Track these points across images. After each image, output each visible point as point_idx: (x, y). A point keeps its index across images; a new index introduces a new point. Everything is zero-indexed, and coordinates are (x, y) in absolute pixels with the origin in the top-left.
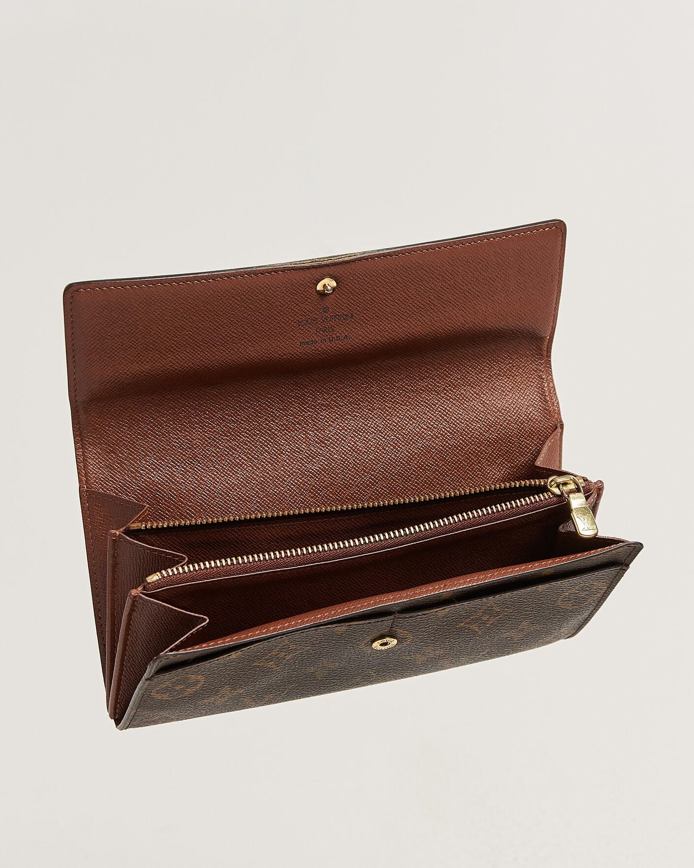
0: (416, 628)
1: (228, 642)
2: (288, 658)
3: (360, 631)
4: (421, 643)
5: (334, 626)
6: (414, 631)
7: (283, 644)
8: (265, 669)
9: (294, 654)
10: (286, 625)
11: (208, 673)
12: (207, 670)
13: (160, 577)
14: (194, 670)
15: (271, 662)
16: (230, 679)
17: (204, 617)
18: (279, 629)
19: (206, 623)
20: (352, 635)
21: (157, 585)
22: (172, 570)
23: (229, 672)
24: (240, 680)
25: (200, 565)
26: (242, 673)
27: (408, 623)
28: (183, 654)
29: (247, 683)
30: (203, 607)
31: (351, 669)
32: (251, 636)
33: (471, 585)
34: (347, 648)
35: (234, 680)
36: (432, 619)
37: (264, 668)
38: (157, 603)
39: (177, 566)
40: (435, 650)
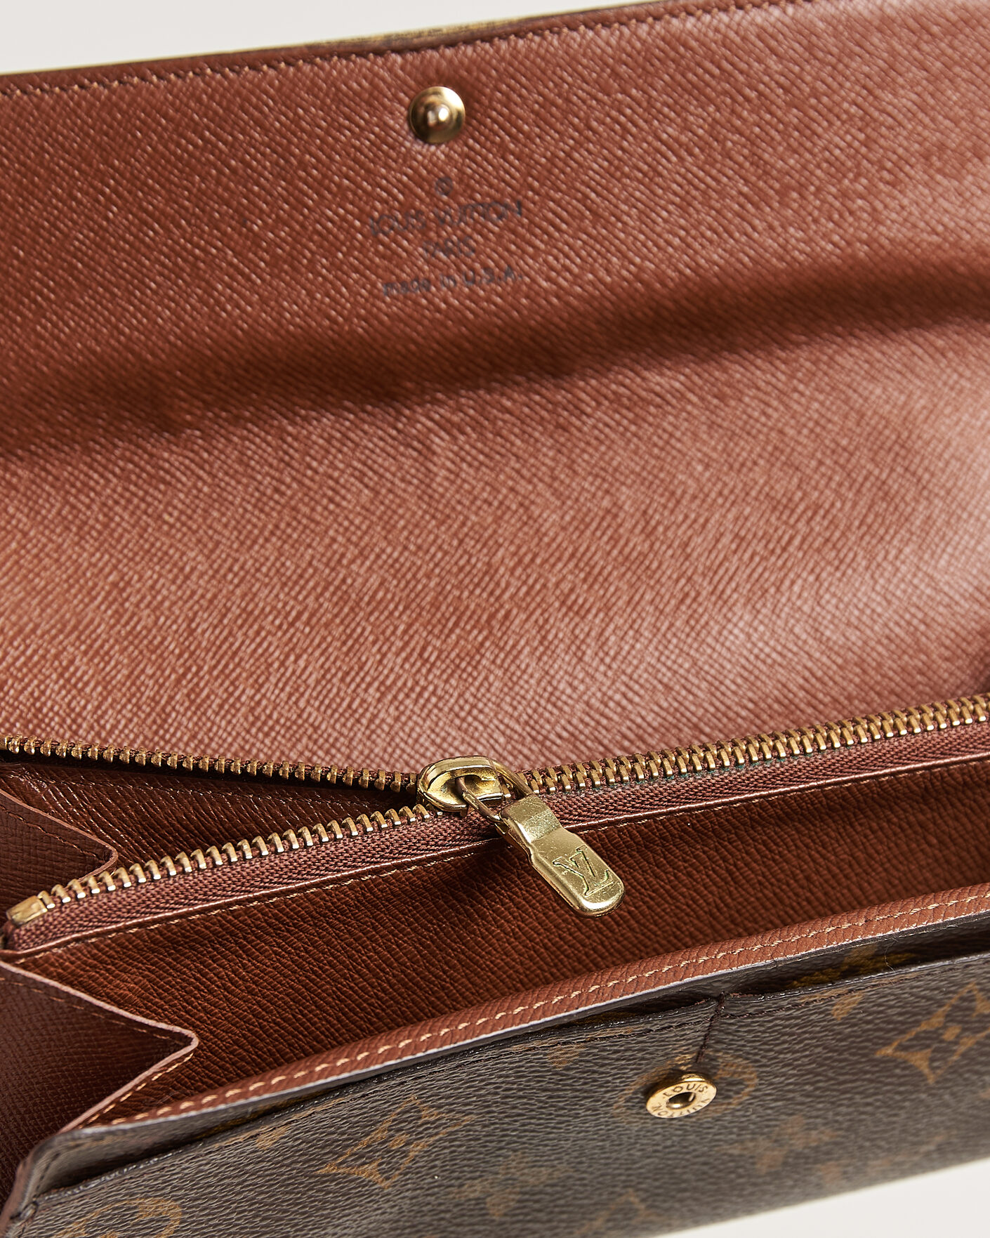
0: (771, 1050)
1: (256, 1092)
2: (414, 1150)
3: (618, 1060)
4: (776, 1100)
5: (548, 1042)
6: (764, 1061)
7: (405, 1106)
8: (352, 1185)
9: (432, 1139)
10: (423, 1038)
11: (193, 1194)
12: (189, 1184)
13: (52, 906)
14: (152, 1183)
15: (370, 1163)
16: (255, 1216)
17: (186, 1032)
18: (405, 1051)
19: (189, 1049)
20: (594, 1072)
21: (44, 929)
22: (84, 885)
23: (252, 1194)
24: (282, 1219)
25: (164, 864)
26: (287, 1197)
27: (749, 1032)
28: (124, 1131)
29: (301, 1230)
30: (176, 998)
31: (581, 1189)
32: (322, 1074)
33: (940, 921)
34: (576, 1116)
35: (264, 1219)
36: (813, 1024)
37: (351, 1181)
38: (46, 986)
39: (97, 871)
40: (809, 1128)
